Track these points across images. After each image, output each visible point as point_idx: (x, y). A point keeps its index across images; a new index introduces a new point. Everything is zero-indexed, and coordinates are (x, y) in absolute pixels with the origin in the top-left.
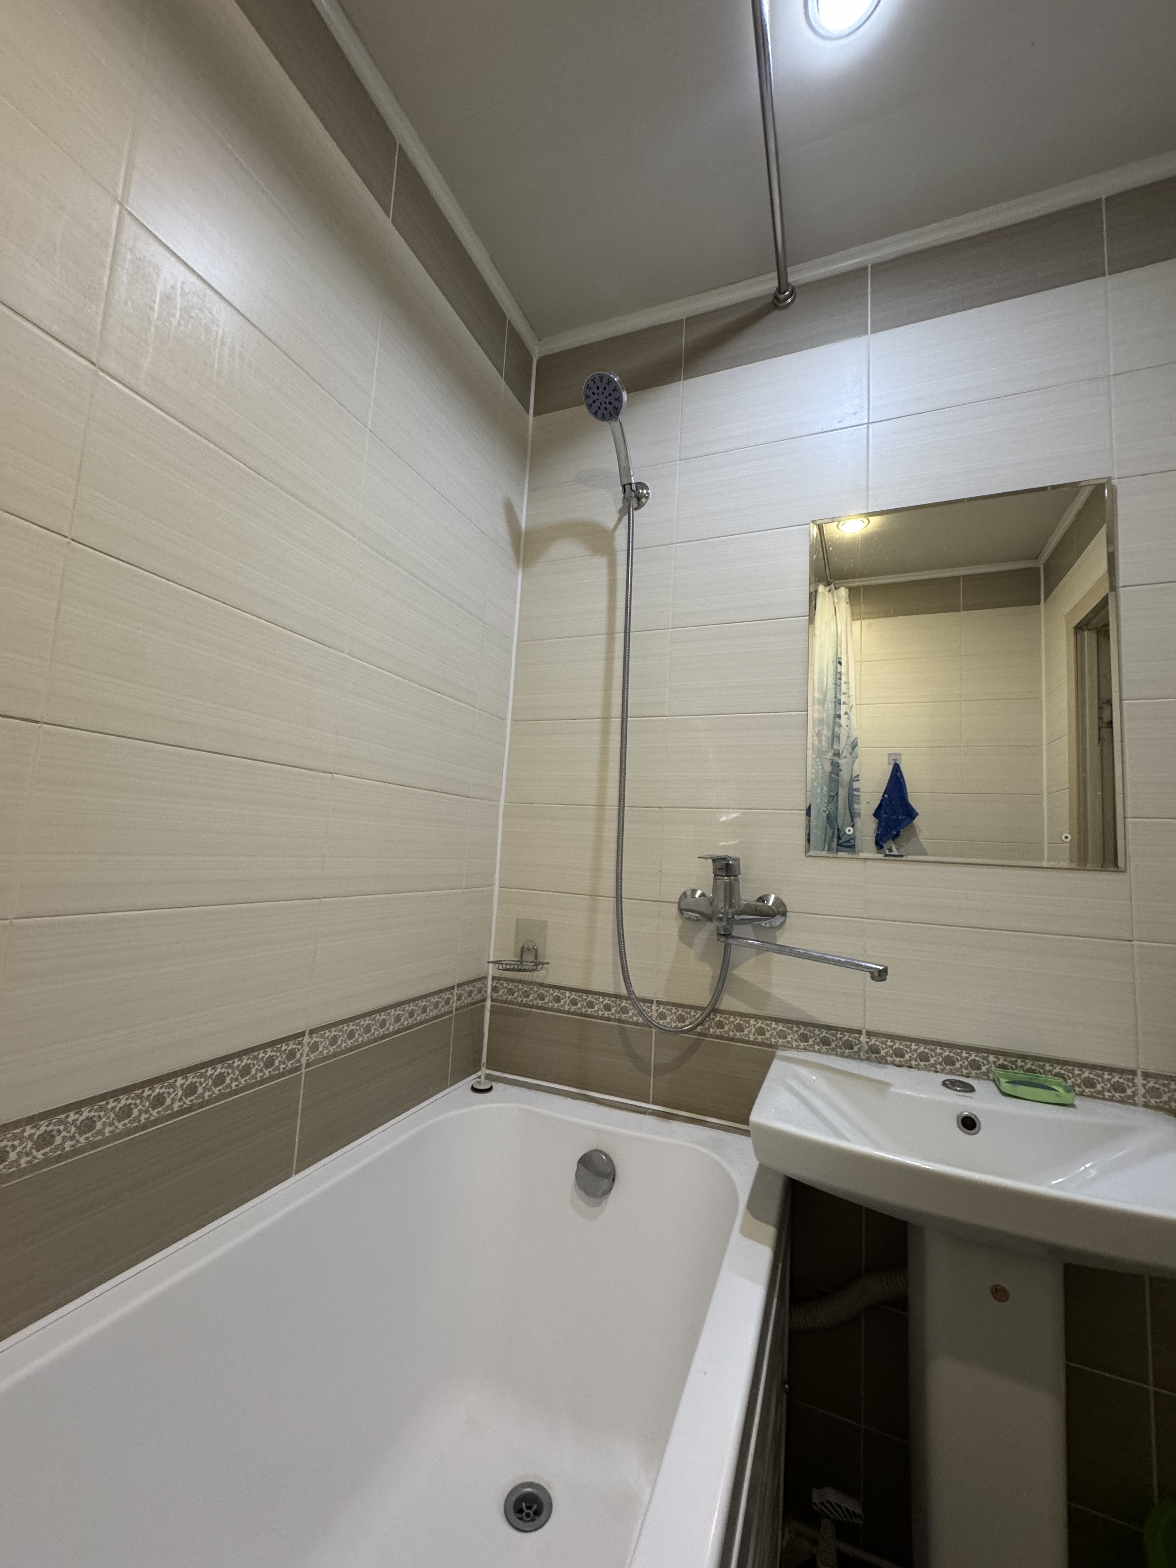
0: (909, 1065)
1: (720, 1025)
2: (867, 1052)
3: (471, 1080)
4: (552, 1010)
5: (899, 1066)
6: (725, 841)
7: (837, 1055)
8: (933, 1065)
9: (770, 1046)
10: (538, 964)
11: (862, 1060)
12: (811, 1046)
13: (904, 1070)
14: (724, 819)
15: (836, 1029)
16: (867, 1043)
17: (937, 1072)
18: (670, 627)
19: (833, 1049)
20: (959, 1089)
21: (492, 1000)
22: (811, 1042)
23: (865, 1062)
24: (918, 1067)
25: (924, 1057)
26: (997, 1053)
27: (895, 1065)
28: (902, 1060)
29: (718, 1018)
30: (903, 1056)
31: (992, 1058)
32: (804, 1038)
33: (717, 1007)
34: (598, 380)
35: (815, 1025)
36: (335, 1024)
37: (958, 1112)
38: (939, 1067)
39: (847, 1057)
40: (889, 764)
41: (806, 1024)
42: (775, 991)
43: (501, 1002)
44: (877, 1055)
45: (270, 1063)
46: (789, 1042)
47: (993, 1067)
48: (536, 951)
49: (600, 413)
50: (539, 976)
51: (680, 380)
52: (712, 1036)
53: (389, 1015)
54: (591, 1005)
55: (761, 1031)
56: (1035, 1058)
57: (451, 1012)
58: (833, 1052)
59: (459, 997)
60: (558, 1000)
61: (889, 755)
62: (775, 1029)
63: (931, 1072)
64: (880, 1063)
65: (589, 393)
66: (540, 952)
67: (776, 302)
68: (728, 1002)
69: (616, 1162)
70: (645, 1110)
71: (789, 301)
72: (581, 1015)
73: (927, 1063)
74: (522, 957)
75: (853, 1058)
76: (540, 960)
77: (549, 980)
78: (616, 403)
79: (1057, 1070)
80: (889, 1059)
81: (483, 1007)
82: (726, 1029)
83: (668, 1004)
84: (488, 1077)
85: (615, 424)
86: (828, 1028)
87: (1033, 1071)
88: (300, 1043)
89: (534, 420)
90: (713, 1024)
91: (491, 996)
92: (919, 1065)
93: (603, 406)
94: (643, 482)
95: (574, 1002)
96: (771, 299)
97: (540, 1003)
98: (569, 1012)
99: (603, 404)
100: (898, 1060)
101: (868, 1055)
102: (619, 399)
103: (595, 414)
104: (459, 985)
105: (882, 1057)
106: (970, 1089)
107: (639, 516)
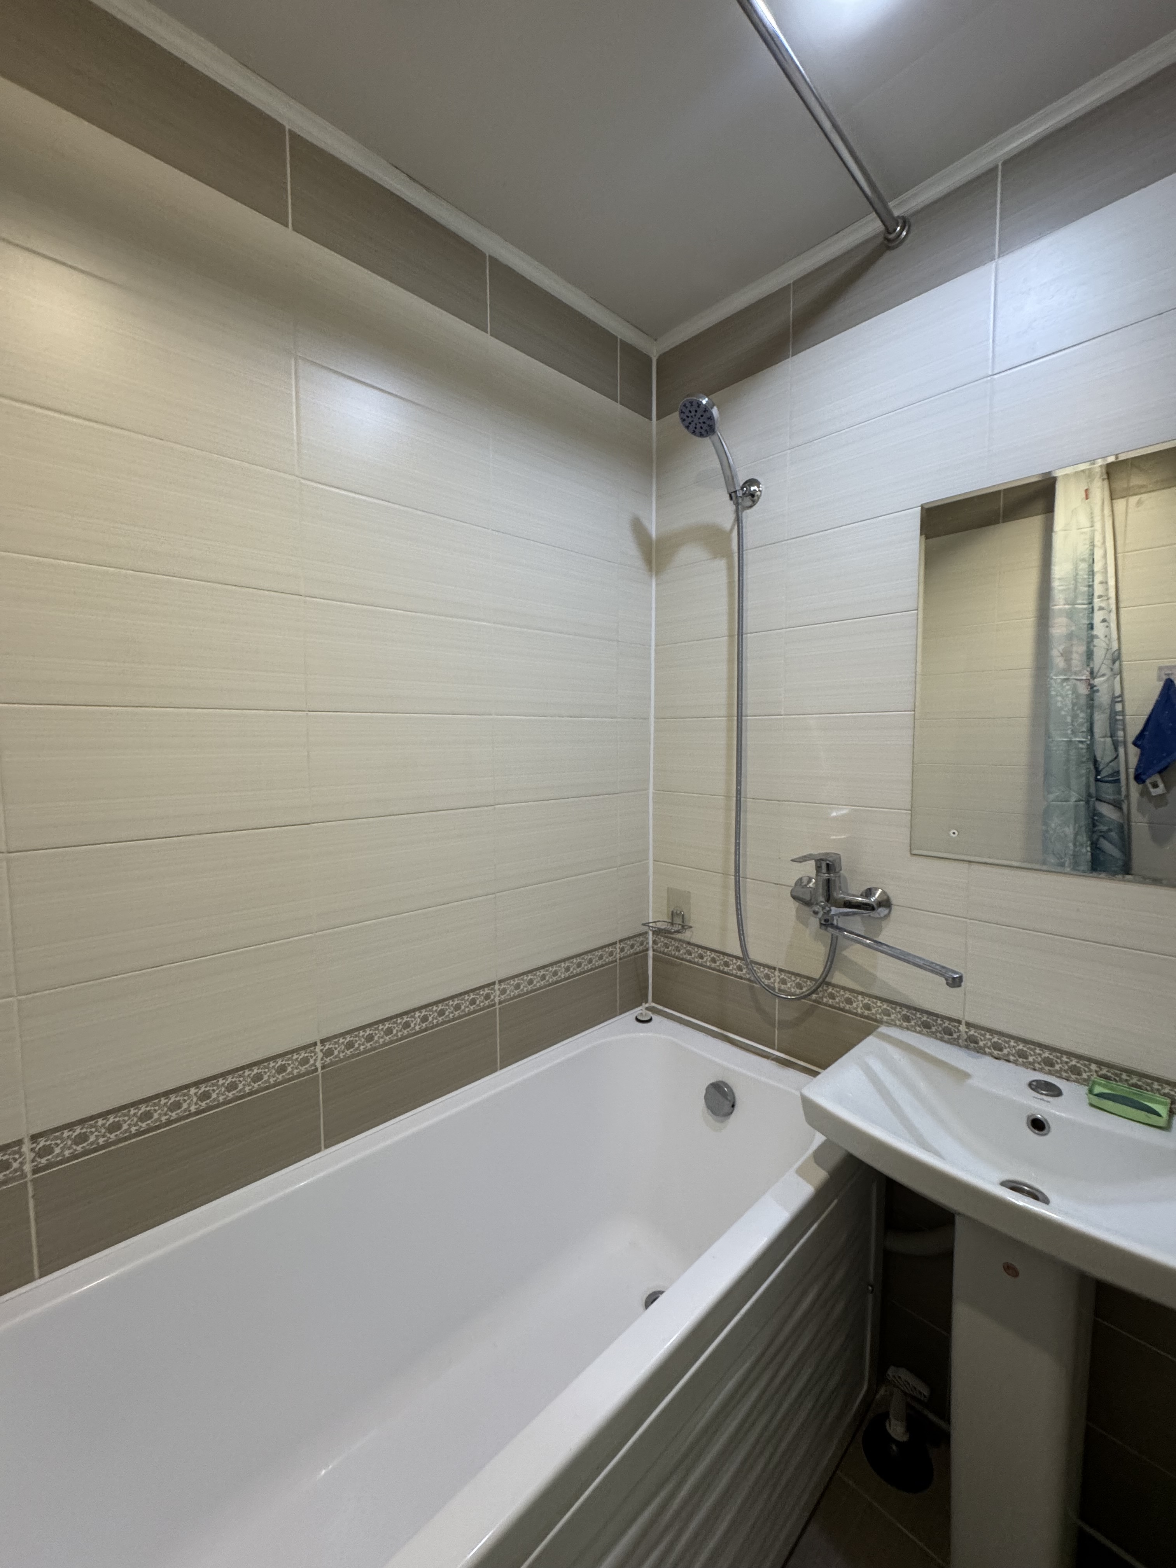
0: (1006, 1058)
1: (832, 996)
2: (966, 1040)
3: (633, 1014)
4: (697, 964)
5: (996, 1058)
7: (936, 1038)
8: (1030, 1064)
9: (876, 1020)
10: (684, 927)
11: (960, 1046)
12: (912, 1026)
13: (1002, 1062)
14: (834, 814)
15: (937, 1015)
16: (966, 1033)
17: (1035, 1070)
18: (784, 627)
20: (1044, 1092)
21: (654, 950)
22: (913, 1023)
23: (964, 1049)
24: (1015, 1062)
25: (1022, 1055)
26: (1100, 1064)
27: (992, 1056)
28: (1000, 1053)
29: (830, 990)
30: (1001, 1050)
31: (1094, 1067)
32: (907, 1019)
33: (827, 979)
35: (917, 1010)
36: (517, 976)
37: (1029, 1113)
38: (1037, 1066)
39: (945, 1042)
41: (909, 1007)
42: (879, 974)
43: (660, 952)
44: (976, 1045)
45: (473, 1002)
46: (893, 1020)
47: (1095, 1076)
48: (683, 916)
49: (697, 431)
50: (687, 935)
51: (788, 357)
52: (825, 1004)
54: (727, 964)
55: (868, 1007)
56: (1142, 1075)
57: (616, 961)
58: (933, 1035)
59: (622, 950)
60: (701, 957)
62: (880, 1007)
63: (1029, 1069)
64: (978, 1052)
65: (684, 417)
66: (686, 916)
67: (886, 242)
68: (838, 978)
70: (770, 1055)
72: (719, 971)
73: (1025, 1060)
74: (672, 920)
75: (951, 1043)
76: (687, 923)
77: (693, 941)
79: (1167, 1090)
80: (987, 1050)
81: (647, 955)
82: (837, 1000)
83: (789, 972)
84: (650, 1010)
85: (714, 437)
86: (929, 1013)
87: (1140, 1087)
88: (492, 989)
89: (657, 424)
90: (826, 994)
91: (653, 947)
92: (1017, 1060)
94: (754, 478)
95: (714, 960)
96: (881, 239)
97: (689, 957)
98: (710, 968)
99: (698, 424)
100: (996, 1052)
101: (966, 1043)
103: (694, 432)
104: (621, 941)
105: (981, 1048)
106: (1056, 1092)
107: (750, 516)
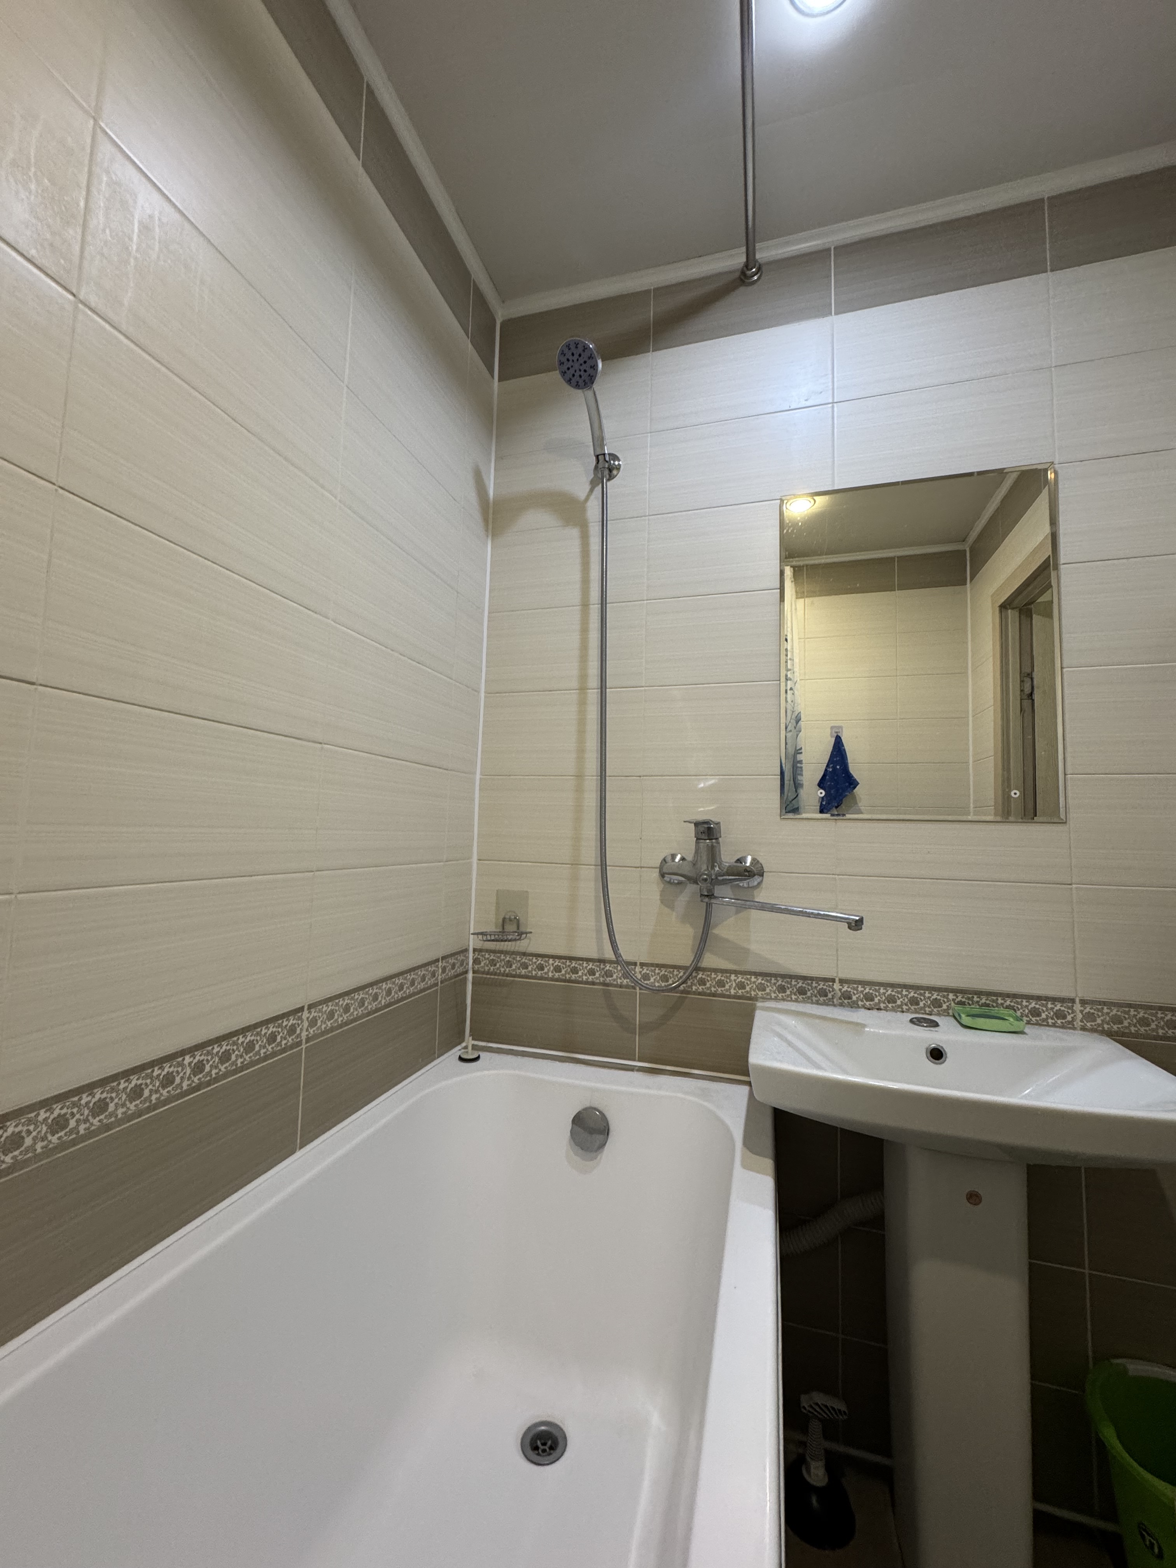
0: (877, 1007)
1: (702, 982)
2: (840, 999)
3: (457, 1051)
4: (535, 978)
5: (869, 1009)
6: (703, 807)
7: (812, 1003)
8: (900, 1006)
9: (750, 999)
10: (521, 934)
11: (835, 1006)
12: (788, 996)
13: (875, 1012)
14: (702, 785)
15: (812, 979)
16: (840, 990)
17: (903, 1012)
18: (645, 598)
19: (809, 998)
20: (925, 1025)
21: (474, 973)
22: (788, 992)
23: (838, 1007)
24: (886, 1009)
25: (891, 1000)
26: (956, 991)
27: (865, 1008)
28: (871, 1003)
29: (700, 976)
30: (872, 1000)
31: (951, 996)
32: (782, 989)
33: (699, 965)
34: (572, 347)
35: (791, 977)
36: (331, 999)
37: (926, 1045)
38: (905, 1007)
39: (821, 1004)
40: (832, 737)
41: (783, 976)
42: (754, 947)
43: (483, 973)
44: (850, 1001)
45: (272, 1038)
46: (768, 994)
47: (953, 1004)
48: (518, 921)
49: (574, 381)
50: (522, 945)
51: (649, 352)
52: (695, 993)
53: (380, 988)
54: (575, 971)
55: (741, 986)
56: (989, 994)
57: (436, 985)
58: (809, 1000)
59: (444, 970)
60: (541, 968)
61: (832, 728)
62: (754, 982)
63: (898, 1013)
64: (852, 1007)
65: (564, 359)
66: (522, 921)
67: (743, 278)
68: (710, 960)
69: (609, 1119)
70: (633, 1067)
71: (756, 278)
72: (565, 981)
73: (894, 1005)
74: (503, 929)
75: (827, 1005)
76: (522, 929)
77: (531, 950)
78: (590, 371)
79: (1008, 1003)
80: (860, 1003)
81: (465, 979)
82: (708, 985)
83: (652, 965)
84: (475, 1047)
85: (589, 393)
86: (804, 978)
87: (988, 1005)
88: (300, 1018)
89: (499, 386)
90: (696, 981)
91: (473, 968)
92: (887, 1006)
93: (577, 374)
94: (614, 453)
95: (558, 969)
96: (737, 274)
97: (523, 972)
98: (552, 979)
99: (578, 371)
100: (868, 1003)
101: (841, 1001)
102: (594, 367)
103: (569, 382)
104: (443, 958)
105: (854, 1002)
106: (935, 1024)
107: (612, 486)
